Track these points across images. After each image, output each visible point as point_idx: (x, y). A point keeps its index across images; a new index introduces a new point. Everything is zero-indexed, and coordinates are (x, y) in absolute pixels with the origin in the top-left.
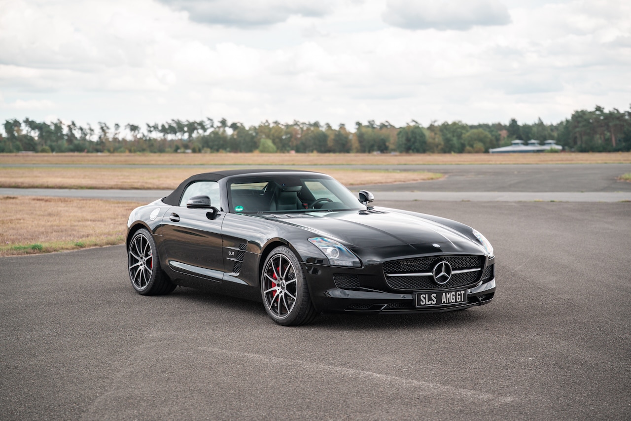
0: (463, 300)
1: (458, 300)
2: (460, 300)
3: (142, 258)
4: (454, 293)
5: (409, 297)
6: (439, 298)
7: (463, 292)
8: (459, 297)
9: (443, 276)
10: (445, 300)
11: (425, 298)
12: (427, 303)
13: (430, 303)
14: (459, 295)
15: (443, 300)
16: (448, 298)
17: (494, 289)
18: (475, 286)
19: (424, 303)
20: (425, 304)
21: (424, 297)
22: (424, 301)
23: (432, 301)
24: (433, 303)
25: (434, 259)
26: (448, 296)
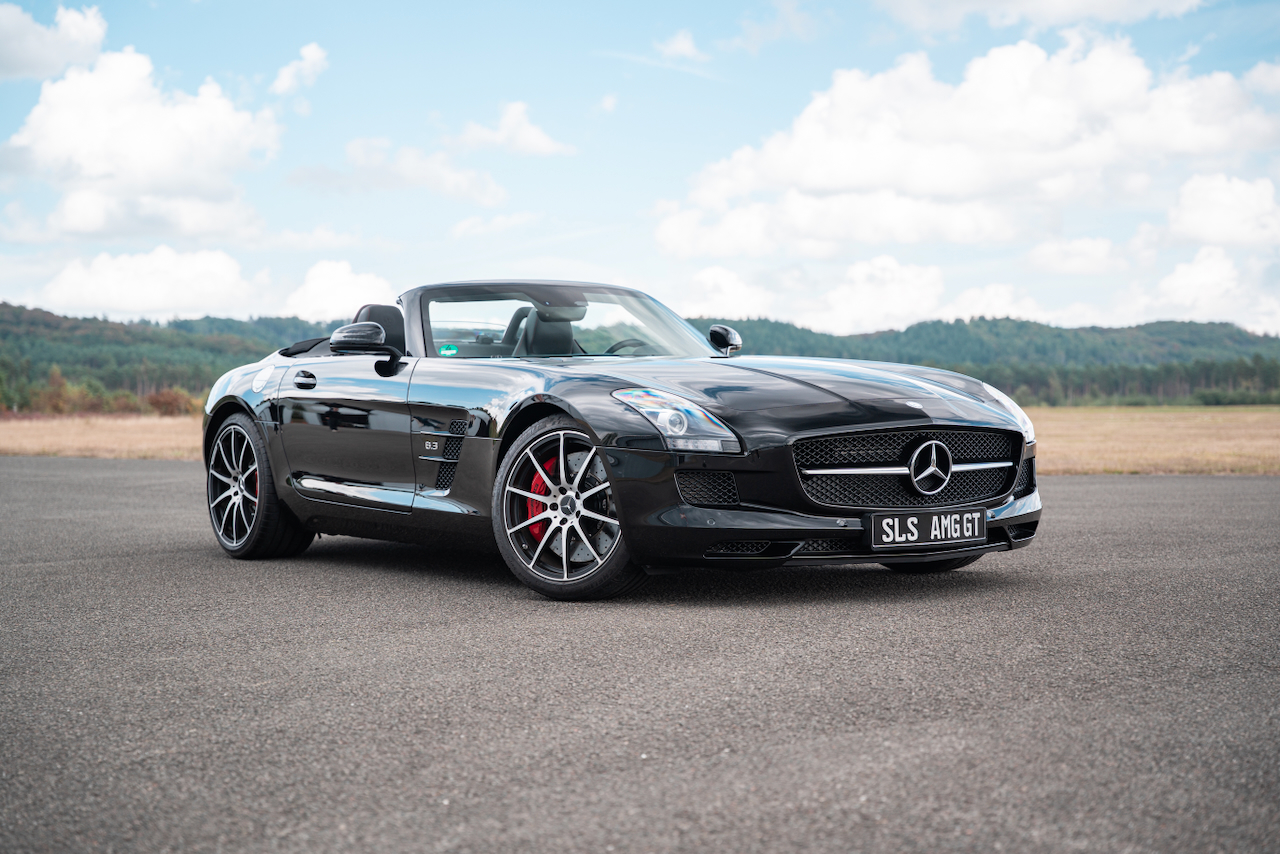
0: (976, 534)
1: (967, 534)
2: (970, 533)
3: (236, 479)
4: (957, 517)
5: (855, 524)
6: (924, 527)
7: (977, 515)
8: (970, 525)
9: (932, 476)
10: (938, 533)
11: (892, 528)
12: (898, 539)
13: (903, 538)
14: (968, 521)
15: (933, 533)
16: (947, 527)
17: (1038, 513)
18: (1000, 503)
19: (890, 539)
20: (894, 542)
21: (891, 523)
22: (892, 533)
23: (909, 535)
24: (911, 538)
25: (911, 435)
26: (945, 522)
